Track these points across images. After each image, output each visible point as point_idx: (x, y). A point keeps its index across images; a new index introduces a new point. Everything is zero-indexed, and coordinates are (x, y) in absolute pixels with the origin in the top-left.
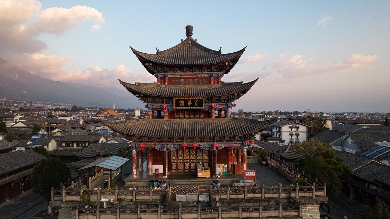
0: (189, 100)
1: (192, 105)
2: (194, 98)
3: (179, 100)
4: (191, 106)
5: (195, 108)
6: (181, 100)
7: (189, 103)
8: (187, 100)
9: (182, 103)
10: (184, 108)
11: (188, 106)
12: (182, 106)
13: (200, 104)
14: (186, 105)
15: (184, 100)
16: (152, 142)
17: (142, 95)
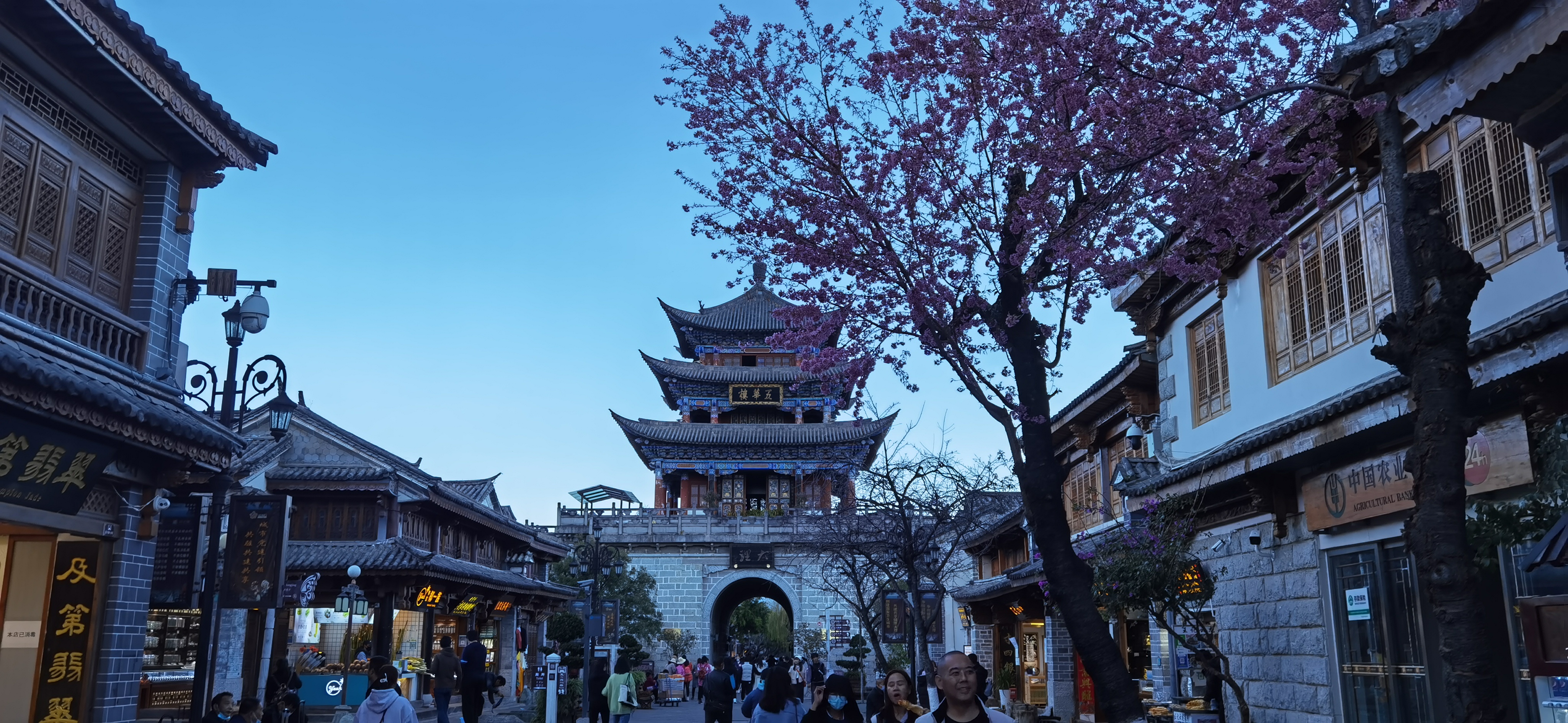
0: (757, 389)
1: (762, 398)
2: (766, 386)
3: (739, 389)
4: (759, 399)
5: (766, 403)
6: (742, 389)
7: (757, 394)
8: (753, 389)
9: (744, 394)
10: (747, 403)
11: (754, 400)
12: (744, 400)
13: (775, 397)
14: (750, 397)
15: (747, 389)
16: (691, 459)
17: (675, 381)
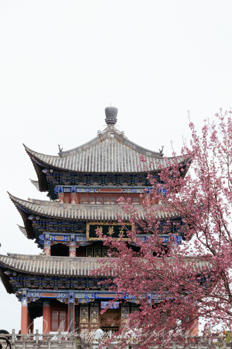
0: (111, 227)
2: (119, 224)
3: (95, 227)
5: (119, 239)
6: (98, 227)
7: (111, 231)
8: (108, 226)
9: (99, 231)
10: (102, 239)
12: (100, 237)
14: (105, 234)
15: (103, 226)
16: (53, 289)
17: (38, 218)
